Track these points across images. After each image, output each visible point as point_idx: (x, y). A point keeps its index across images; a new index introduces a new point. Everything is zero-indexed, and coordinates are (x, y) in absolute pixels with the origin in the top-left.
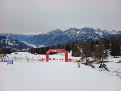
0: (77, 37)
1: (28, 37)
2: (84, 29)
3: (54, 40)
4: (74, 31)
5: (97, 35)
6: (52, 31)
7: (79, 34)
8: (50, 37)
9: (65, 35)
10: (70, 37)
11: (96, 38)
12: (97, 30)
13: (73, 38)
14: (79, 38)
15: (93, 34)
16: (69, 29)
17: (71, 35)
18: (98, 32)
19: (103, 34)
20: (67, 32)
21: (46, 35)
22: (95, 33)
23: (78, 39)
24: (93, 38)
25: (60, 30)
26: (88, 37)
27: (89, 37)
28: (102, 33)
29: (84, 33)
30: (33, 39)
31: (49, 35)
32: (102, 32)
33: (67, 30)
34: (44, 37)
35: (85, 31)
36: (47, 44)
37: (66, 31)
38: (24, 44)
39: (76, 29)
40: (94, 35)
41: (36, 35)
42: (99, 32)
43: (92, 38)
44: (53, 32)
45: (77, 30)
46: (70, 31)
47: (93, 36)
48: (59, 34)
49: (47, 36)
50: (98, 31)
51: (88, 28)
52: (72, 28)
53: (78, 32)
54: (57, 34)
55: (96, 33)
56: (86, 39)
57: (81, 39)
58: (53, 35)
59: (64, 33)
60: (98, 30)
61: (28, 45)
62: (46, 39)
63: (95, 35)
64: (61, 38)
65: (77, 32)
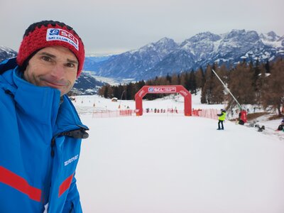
0: (215, 54)
1: (97, 61)
2: (233, 34)
3: (156, 66)
4: (207, 41)
5: (267, 48)
6: (152, 44)
7: (219, 48)
8: (146, 58)
9: (184, 52)
10: (198, 56)
11: (264, 57)
12: (266, 36)
13: (203, 60)
14: (220, 57)
15: (256, 45)
16: (194, 37)
17: (200, 51)
18: (269, 40)
19: (282, 44)
20: (189, 43)
21: (136, 54)
22: (260, 43)
23: (218, 60)
24: (258, 56)
25: (172, 40)
26: (244, 55)
27: (247, 55)
28: (280, 42)
29: (232, 43)
30: (108, 65)
31: (143, 54)
32: (281, 39)
33: (189, 40)
34: (132, 58)
35: (234, 40)
36: (140, 75)
37: (185, 43)
38: (89, 78)
39: (211, 34)
40: (258, 49)
41: (113, 56)
42: (273, 40)
43: (253, 56)
44: (154, 45)
45: (215, 38)
46: (196, 41)
47: (256, 51)
48: (169, 51)
49: (139, 57)
50: (271, 38)
51: (244, 31)
52: (201, 34)
53: (217, 44)
54: (165, 51)
55: (265, 42)
56: (239, 59)
57: (224, 60)
58: (155, 53)
59: (182, 46)
60: (269, 34)
61: (98, 79)
62: (138, 62)
63: (261, 49)
64: (174, 61)
65: (215, 43)
